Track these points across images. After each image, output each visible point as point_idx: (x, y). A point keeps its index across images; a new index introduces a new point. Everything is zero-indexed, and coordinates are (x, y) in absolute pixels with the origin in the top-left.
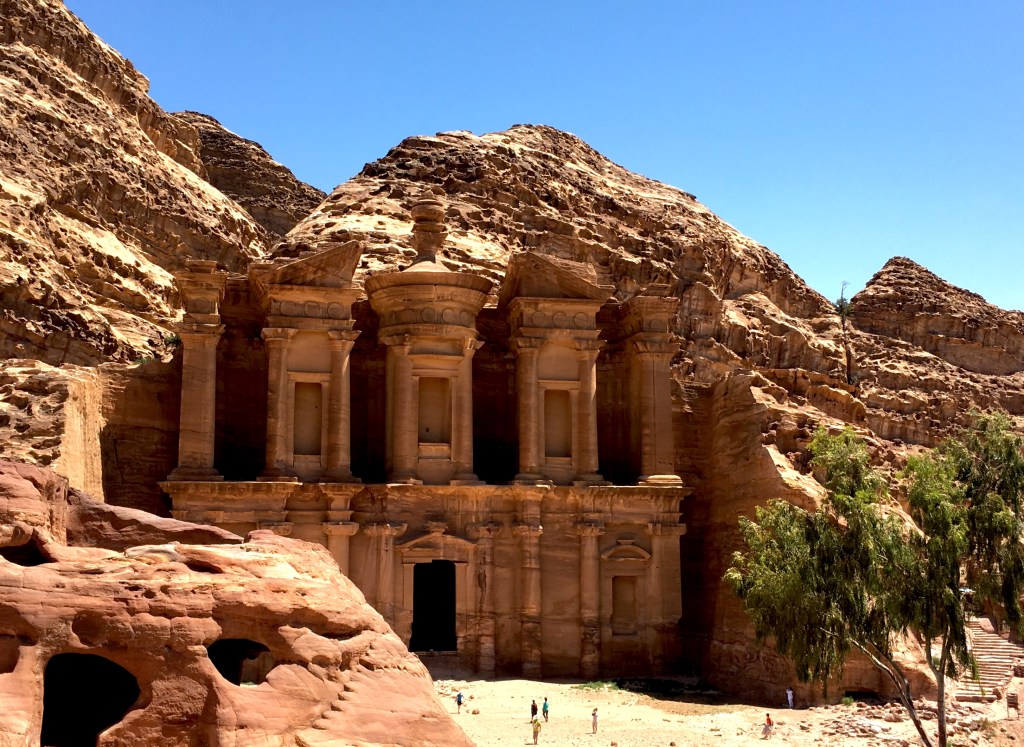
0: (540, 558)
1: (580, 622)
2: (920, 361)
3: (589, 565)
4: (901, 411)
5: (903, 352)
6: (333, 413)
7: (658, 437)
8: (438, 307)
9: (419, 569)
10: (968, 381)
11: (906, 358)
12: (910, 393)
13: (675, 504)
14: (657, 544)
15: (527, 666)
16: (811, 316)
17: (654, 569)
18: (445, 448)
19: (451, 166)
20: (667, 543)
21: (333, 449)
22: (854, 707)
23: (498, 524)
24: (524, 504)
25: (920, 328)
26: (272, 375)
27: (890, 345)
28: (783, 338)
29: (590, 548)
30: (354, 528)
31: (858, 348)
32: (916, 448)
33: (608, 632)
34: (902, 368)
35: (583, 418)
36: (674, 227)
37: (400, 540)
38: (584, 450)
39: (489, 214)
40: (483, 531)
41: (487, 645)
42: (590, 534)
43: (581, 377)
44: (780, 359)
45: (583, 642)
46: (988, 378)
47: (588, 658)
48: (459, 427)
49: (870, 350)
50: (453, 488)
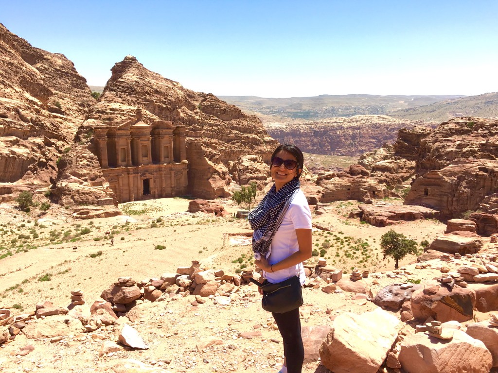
0: (165, 177)
1: (171, 187)
2: (215, 120)
3: (173, 177)
4: (212, 131)
5: (212, 118)
6: (128, 153)
7: (183, 153)
8: (145, 132)
9: (144, 180)
10: (224, 124)
11: (213, 119)
12: (214, 127)
13: (187, 165)
14: (184, 173)
15: (163, 196)
16: (193, 110)
17: (183, 177)
18: (147, 158)
19: (128, 88)
20: (185, 172)
21: (128, 160)
22: (220, 199)
23: (157, 171)
24: (162, 168)
25: (215, 112)
26: (117, 147)
27: (209, 116)
28: (190, 118)
29: (173, 175)
30: (134, 175)
31: (204, 118)
32: (215, 139)
33: (176, 189)
34: (212, 122)
35: (171, 151)
36: (170, 95)
37: (141, 176)
38: (171, 157)
39: (138, 100)
40: (155, 173)
41: (156, 193)
42: (173, 172)
43: (170, 143)
44: (190, 122)
45: (172, 191)
46: (228, 122)
47: (173, 193)
48: (149, 154)
49: (206, 118)
50: (149, 165)
